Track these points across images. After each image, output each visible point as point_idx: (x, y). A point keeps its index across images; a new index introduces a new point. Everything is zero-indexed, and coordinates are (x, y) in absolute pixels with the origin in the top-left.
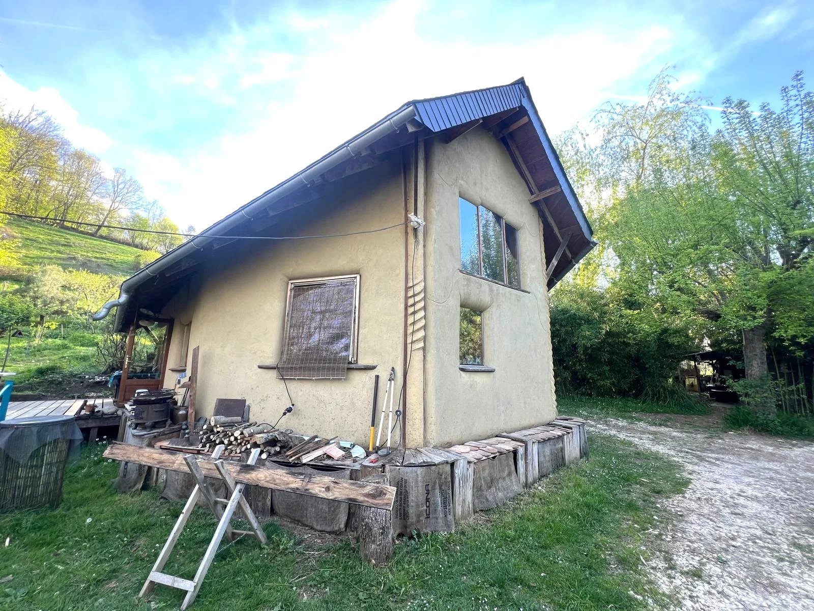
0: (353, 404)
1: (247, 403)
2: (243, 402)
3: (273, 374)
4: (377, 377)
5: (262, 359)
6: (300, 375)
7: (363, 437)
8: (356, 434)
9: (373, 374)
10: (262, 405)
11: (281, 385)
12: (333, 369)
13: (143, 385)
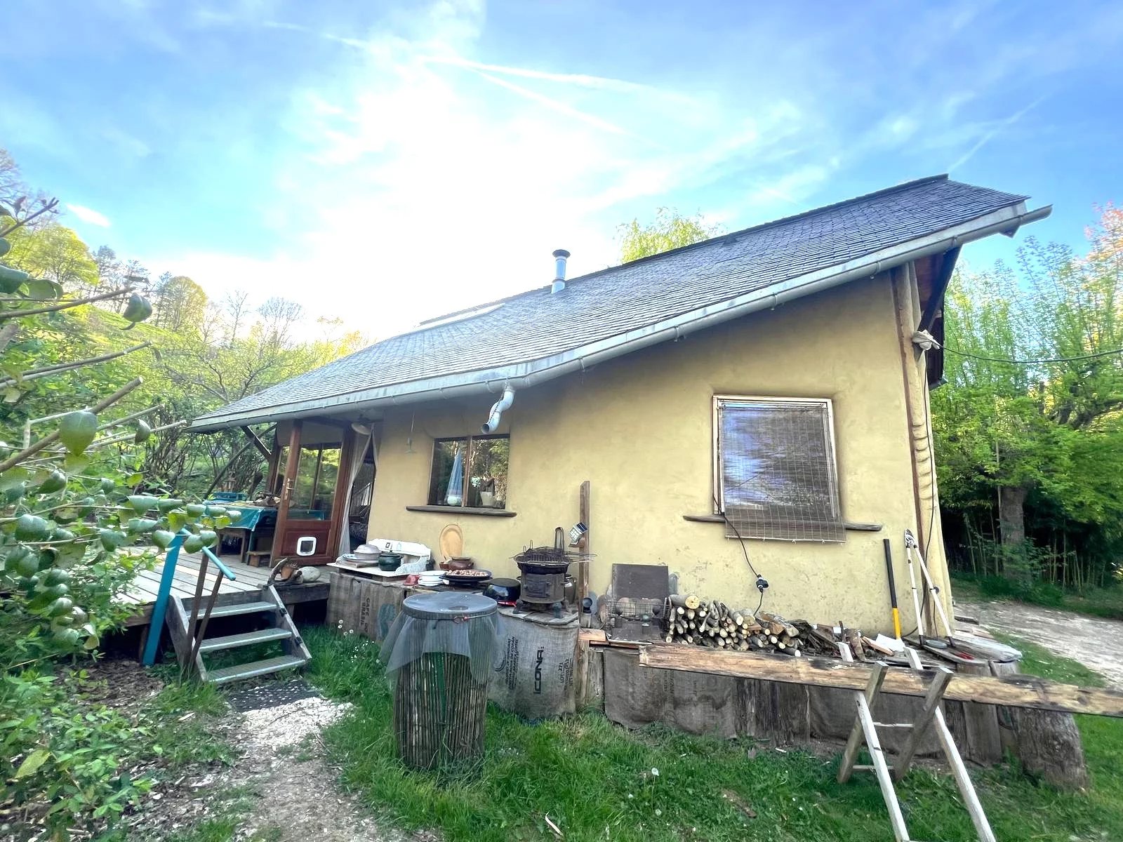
0: (852, 576)
1: (671, 572)
2: (663, 570)
3: (717, 531)
4: (886, 542)
5: (689, 507)
6: (768, 534)
7: (872, 621)
8: (861, 619)
9: (878, 538)
10: (700, 574)
11: (733, 548)
12: (824, 528)
13: (307, 530)
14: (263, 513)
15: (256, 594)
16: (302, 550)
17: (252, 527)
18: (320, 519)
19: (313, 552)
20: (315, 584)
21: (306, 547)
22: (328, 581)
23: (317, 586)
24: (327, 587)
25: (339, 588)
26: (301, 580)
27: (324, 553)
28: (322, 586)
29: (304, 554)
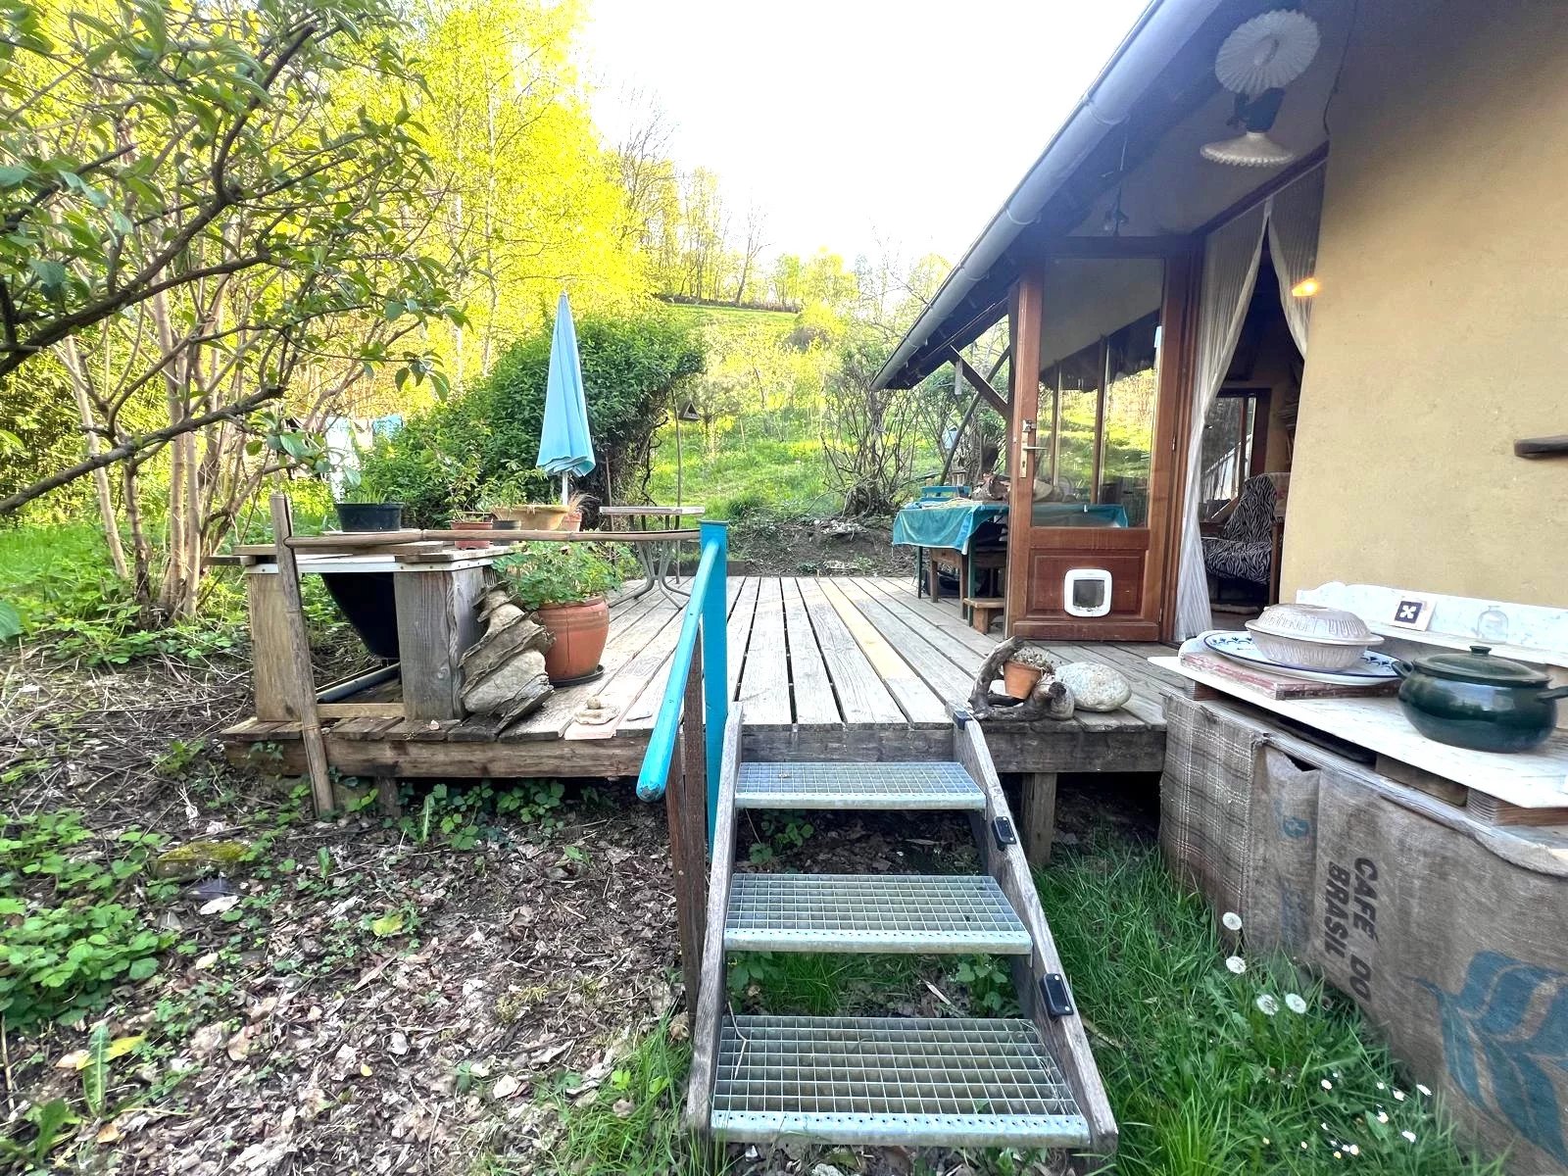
13: (1087, 551)
14: (978, 514)
15: (939, 734)
16: (1079, 600)
17: (961, 545)
18: (1117, 526)
19: (1104, 609)
20: (1113, 722)
21: (1087, 594)
22: (1158, 719)
23: (1120, 730)
24: (1159, 737)
25: (1201, 753)
26: (1067, 707)
27: (1137, 611)
28: (1139, 731)
29: (1083, 612)
